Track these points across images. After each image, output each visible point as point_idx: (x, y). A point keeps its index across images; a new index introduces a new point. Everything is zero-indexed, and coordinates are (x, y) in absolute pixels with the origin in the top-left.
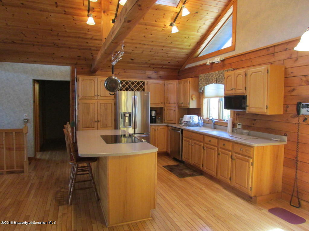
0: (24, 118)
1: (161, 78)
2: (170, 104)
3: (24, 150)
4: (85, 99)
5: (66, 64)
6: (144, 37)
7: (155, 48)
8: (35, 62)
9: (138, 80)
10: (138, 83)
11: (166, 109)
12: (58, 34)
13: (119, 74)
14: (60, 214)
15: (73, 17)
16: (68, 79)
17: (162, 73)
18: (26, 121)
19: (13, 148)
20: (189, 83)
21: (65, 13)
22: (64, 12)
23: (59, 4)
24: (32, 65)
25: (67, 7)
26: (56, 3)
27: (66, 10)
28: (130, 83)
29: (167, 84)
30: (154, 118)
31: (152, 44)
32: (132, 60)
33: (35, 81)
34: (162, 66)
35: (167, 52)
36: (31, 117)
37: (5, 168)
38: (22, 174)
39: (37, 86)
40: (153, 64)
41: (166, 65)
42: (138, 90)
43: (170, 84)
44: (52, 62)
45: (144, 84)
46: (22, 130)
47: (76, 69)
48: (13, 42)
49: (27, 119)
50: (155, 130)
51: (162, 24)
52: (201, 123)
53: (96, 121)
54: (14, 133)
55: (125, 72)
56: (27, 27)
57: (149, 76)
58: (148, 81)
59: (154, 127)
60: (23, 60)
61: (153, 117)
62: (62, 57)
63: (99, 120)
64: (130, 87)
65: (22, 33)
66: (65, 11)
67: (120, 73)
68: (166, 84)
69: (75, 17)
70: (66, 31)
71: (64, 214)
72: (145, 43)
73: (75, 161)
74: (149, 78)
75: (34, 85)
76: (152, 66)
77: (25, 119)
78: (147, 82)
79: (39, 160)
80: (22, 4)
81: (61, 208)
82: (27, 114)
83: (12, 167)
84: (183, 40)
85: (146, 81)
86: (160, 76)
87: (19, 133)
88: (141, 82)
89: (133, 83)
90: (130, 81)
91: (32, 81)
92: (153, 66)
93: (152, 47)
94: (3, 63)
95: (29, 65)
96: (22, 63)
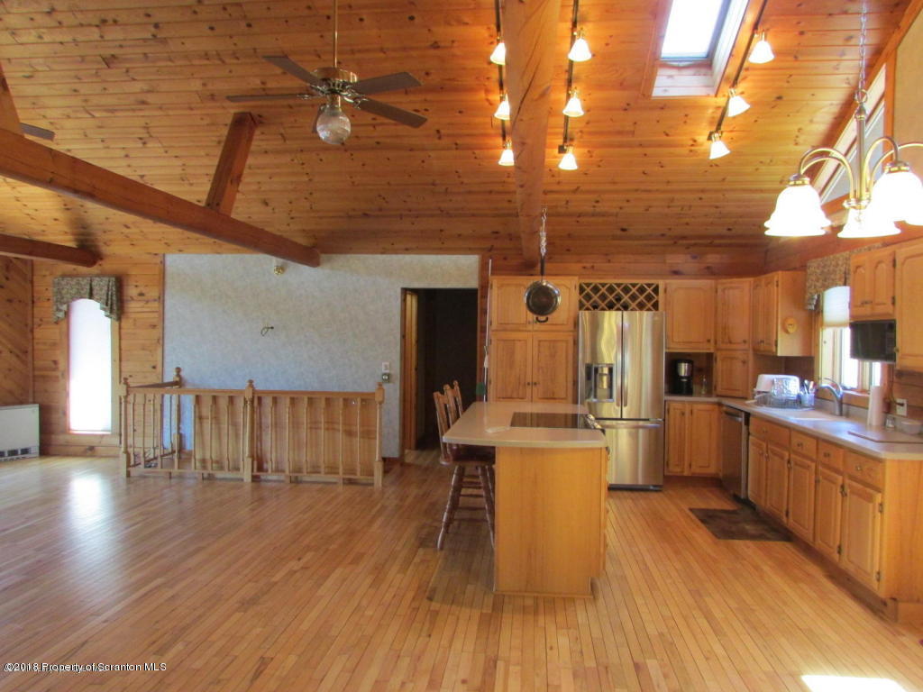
0: (384, 371)
1: (710, 272)
2: (730, 342)
3: (375, 438)
4: (505, 330)
5: (470, 251)
6: (644, 173)
7: (677, 196)
8: (407, 250)
9: (641, 282)
10: (642, 290)
11: (719, 355)
12: (447, 189)
13: (593, 267)
14: (417, 560)
15: (474, 153)
16: (473, 283)
17: (713, 259)
18: (389, 378)
19: (356, 432)
20: (777, 286)
21: (457, 149)
22: (454, 146)
23: (442, 131)
24: (400, 256)
25: (459, 136)
26: (438, 131)
27: (459, 142)
28: (619, 290)
29: (724, 290)
30: (685, 380)
31: (669, 187)
32: (623, 230)
33: (405, 291)
34: (709, 241)
35: (717, 204)
36: (396, 370)
37: (341, 470)
38: (369, 488)
39: (412, 302)
40: (684, 238)
41: (721, 237)
42: (641, 306)
43: (732, 288)
44: (441, 249)
45: (656, 290)
46: (373, 394)
47: (490, 261)
48: (366, 215)
49: (389, 375)
50: (683, 414)
51: (684, 138)
52: (808, 396)
53: (529, 384)
54: (359, 400)
55: (609, 261)
56: (389, 183)
57: (675, 269)
58: (668, 281)
59: (678, 406)
60: (384, 248)
61: (682, 377)
62: (460, 235)
63: (535, 380)
64: (619, 299)
65: (380, 196)
66: (456, 144)
67: (595, 265)
68: (720, 288)
69: (477, 152)
70: (462, 183)
71: (422, 561)
72: (649, 188)
73: (451, 458)
74: (676, 273)
75: (404, 300)
76: (681, 242)
77: (385, 374)
78: (666, 284)
79: (409, 465)
80: (378, 143)
81: (421, 551)
82: (387, 363)
83: (353, 472)
84: (757, 169)
85: (661, 283)
86: (708, 268)
87: (367, 400)
88: (649, 285)
89: (626, 290)
90: (619, 285)
91: (399, 291)
92: (685, 242)
93: (670, 195)
94: (349, 256)
95: (395, 258)
96: (382, 253)
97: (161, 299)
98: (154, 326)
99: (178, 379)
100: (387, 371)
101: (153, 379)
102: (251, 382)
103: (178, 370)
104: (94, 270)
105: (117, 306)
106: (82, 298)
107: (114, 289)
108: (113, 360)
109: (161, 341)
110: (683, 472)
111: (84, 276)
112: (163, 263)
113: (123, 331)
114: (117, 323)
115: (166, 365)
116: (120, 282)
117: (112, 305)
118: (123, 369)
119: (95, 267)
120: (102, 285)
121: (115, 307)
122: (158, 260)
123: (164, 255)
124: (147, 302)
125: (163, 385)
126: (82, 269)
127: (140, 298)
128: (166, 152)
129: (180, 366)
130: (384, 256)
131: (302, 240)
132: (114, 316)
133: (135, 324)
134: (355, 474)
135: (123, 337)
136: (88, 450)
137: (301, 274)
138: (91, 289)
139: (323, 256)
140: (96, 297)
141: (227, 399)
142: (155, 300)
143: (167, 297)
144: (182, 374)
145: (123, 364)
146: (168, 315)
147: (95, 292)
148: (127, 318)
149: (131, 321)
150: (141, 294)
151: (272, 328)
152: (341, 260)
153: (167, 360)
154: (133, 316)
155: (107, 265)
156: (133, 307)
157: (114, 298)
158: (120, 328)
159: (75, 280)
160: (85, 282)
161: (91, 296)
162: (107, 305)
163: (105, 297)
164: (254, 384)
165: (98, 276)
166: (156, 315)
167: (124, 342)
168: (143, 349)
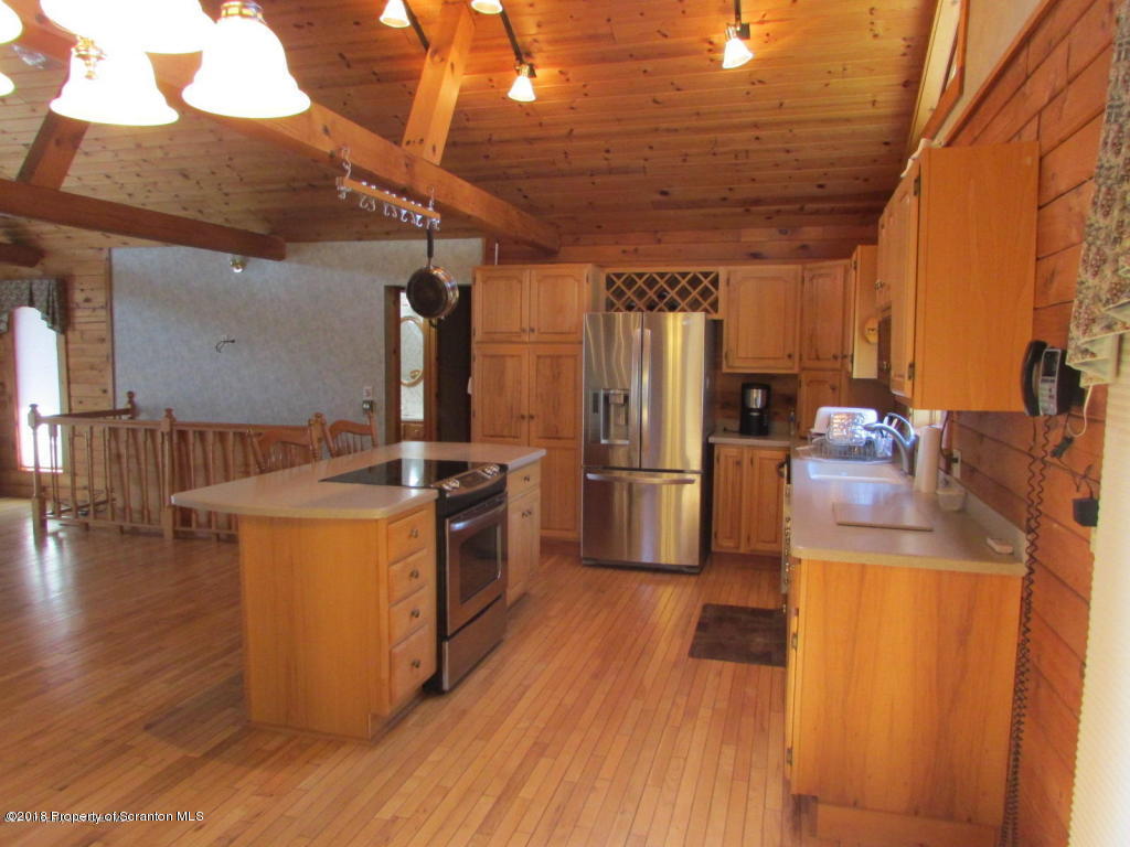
0: (365, 398)
1: (805, 253)
2: (818, 358)
4: (494, 342)
5: (468, 232)
6: (655, 102)
7: (721, 136)
9: (694, 269)
10: (695, 282)
11: (804, 378)
13: (636, 250)
17: (812, 233)
18: (371, 408)
20: (855, 268)
21: (379, 81)
22: (374, 78)
23: (348, 56)
24: (383, 243)
25: (373, 60)
26: (342, 56)
27: (376, 69)
28: (662, 283)
29: (811, 279)
30: (755, 414)
31: (702, 123)
32: (664, 193)
34: (798, 206)
35: (788, 146)
36: (380, 397)
40: (757, 202)
41: (813, 199)
42: (694, 306)
43: (821, 276)
45: (715, 283)
47: (497, 245)
48: (311, 185)
49: (371, 403)
50: (739, 463)
51: (689, 39)
52: (883, 444)
53: (523, 417)
55: (659, 241)
57: (755, 250)
58: (731, 268)
59: (733, 452)
60: (358, 232)
61: (752, 410)
63: (533, 412)
64: (661, 296)
66: (374, 73)
67: (640, 247)
68: (807, 275)
72: (675, 126)
74: (756, 257)
75: (394, 303)
76: (754, 209)
77: (365, 402)
78: (729, 274)
82: (370, 388)
84: (827, 85)
85: (722, 271)
86: (804, 247)
88: (706, 275)
89: (673, 282)
90: (662, 275)
91: (382, 290)
92: (762, 208)
93: (712, 136)
94: (320, 244)
95: (376, 245)
96: (360, 239)
97: (109, 307)
98: (102, 340)
99: (129, 406)
100: (370, 398)
101: (106, 406)
102: (169, 411)
103: (131, 395)
104: (37, 271)
105: (60, 317)
106: (21, 305)
107: (55, 294)
108: (61, 382)
109: (111, 358)
110: (738, 547)
111: (22, 278)
112: (109, 259)
113: (71, 346)
114: (63, 337)
115: (117, 389)
116: (64, 286)
117: (53, 314)
118: (72, 393)
119: (39, 266)
120: (42, 288)
121: (57, 316)
122: (105, 255)
123: (110, 250)
124: (94, 309)
125: (115, 413)
126: (25, 270)
127: (86, 305)
129: (134, 390)
130: (362, 243)
131: (258, 228)
132: (57, 327)
133: (82, 337)
135: (70, 354)
136: (41, 491)
137: (266, 272)
138: (31, 294)
139: (289, 246)
140: (37, 304)
142: (102, 307)
143: (116, 304)
144: (136, 399)
145: (72, 386)
146: (118, 326)
147: (35, 298)
148: (74, 330)
149: (77, 333)
150: (87, 300)
151: (233, 341)
152: (309, 249)
153: (119, 382)
154: (77, 327)
155: (52, 264)
156: (81, 316)
157: (56, 305)
158: (67, 343)
159: (13, 286)
160: (24, 286)
161: (31, 304)
162: (48, 314)
163: (45, 304)
165: (40, 278)
166: (103, 326)
167: (72, 360)
168: (92, 368)
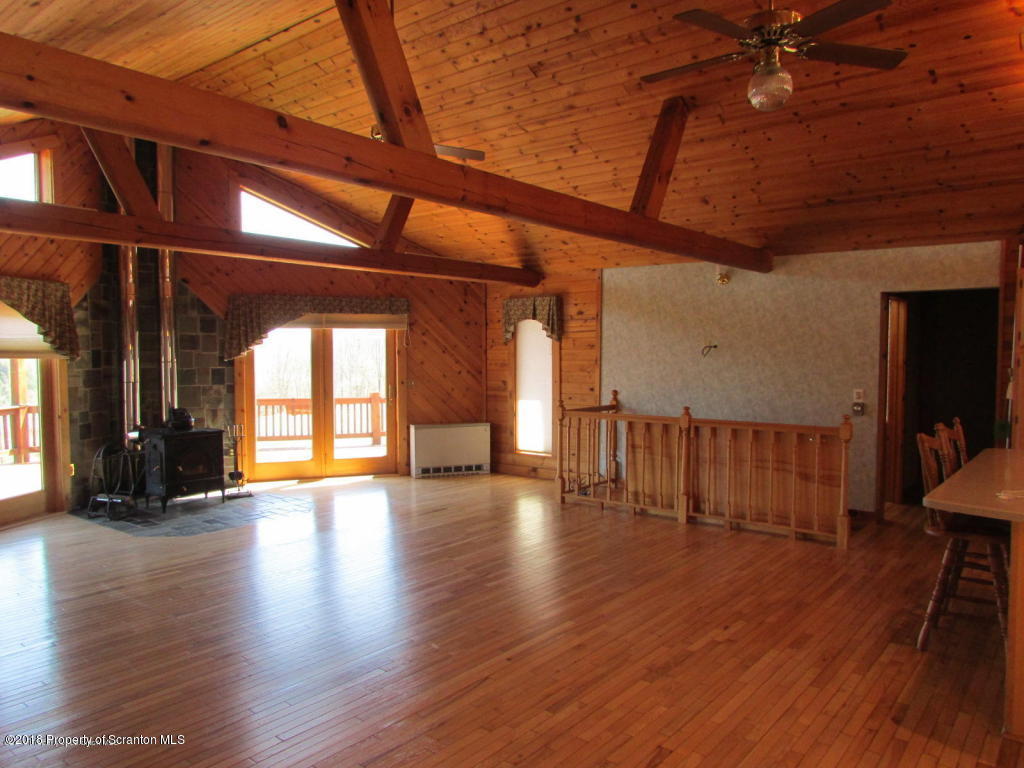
0: (856, 401)
3: (839, 486)
5: (986, 236)
8: (890, 243)
12: (948, 152)
14: (884, 658)
15: (990, 94)
16: (992, 281)
18: (862, 410)
19: (814, 476)
21: (962, 92)
22: (959, 89)
23: (939, 72)
24: (879, 252)
25: (966, 72)
26: (932, 73)
27: (965, 81)
33: (887, 297)
36: (873, 400)
37: (793, 523)
38: (831, 548)
39: (897, 311)
44: (940, 236)
46: (837, 429)
47: (1021, 247)
48: (829, 201)
49: (863, 406)
54: (818, 436)
56: (860, 157)
60: (856, 243)
62: (969, 216)
65: (848, 174)
66: (962, 85)
69: (996, 91)
70: (972, 140)
71: (893, 663)
73: (942, 526)
75: (885, 309)
77: (857, 404)
79: (891, 524)
80: (843, 105)
81: (892, 648)
82: (861, 391)
83: (809, 525)
87: (828, 437)
91: (878, 296)
94: (808, 256)
95: (872, 254)
96: (855, 249)
97: (599, 317)
98: (592, 346)
99: (614, 403)
100: (860, 401)
101: (591, 403)
102: (687, 409)
103: (615, 393)
104: (538, 289)
105: (557, 328)
106: (526, 318)
107: (555, 308)
108: (554, 382)
109: (598, 361)
111: (527, 297)
112: (601, 278)
113: (563, 351)
114: (557, 344)
115: (603, 389)
116: (560, 301)
117: (553, 324)
118: (563, 391)
119: (539, 286)
120: (544, 305)
121: (556, 327)
122: (597, 275)
123: (602, 271)
124: (586, 321)
125: (600, 409)
126: (527, 290)
127: (580, 316)
128: (597, 157)
129: (617, 389)
130: (858, 253)
131: (750, 242)
132: (555, 336)
133: (574, 344)
134: (812, 529)
135: (564, 357)
136: (531, 470)
137: (752, 284)
138: (535, 309)
139: (776, 259)
140: (538, 317)
141: (661, 427)
142: (593, 319)
143: (605, 315)
144: (620, 397)
145: (563, 385)
146: (605, 335)
147: (538, 312)
148: (568, 338)
149: (571, 340)
150: (580, 313)
151: (715, 347)
152: (797, 262)
153: (604, 383)
154: (572, 335)
155: (550, 284)
156: (573, 326)
157: (555, 317)
158: (560, 348)
159: (520, 303)
160: (529, 303)
161: (534, 317)
162: (548, 325)
163: (546, 317)
164: (690, 411)
165: (540, 296)
166: (593, 334)
167: (564, 363)
168: (582, 370)
